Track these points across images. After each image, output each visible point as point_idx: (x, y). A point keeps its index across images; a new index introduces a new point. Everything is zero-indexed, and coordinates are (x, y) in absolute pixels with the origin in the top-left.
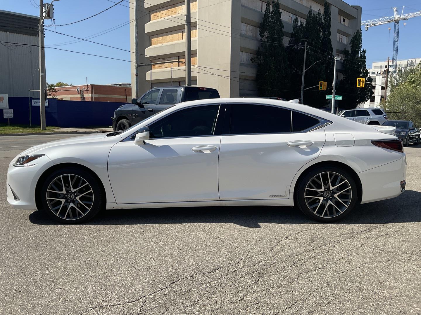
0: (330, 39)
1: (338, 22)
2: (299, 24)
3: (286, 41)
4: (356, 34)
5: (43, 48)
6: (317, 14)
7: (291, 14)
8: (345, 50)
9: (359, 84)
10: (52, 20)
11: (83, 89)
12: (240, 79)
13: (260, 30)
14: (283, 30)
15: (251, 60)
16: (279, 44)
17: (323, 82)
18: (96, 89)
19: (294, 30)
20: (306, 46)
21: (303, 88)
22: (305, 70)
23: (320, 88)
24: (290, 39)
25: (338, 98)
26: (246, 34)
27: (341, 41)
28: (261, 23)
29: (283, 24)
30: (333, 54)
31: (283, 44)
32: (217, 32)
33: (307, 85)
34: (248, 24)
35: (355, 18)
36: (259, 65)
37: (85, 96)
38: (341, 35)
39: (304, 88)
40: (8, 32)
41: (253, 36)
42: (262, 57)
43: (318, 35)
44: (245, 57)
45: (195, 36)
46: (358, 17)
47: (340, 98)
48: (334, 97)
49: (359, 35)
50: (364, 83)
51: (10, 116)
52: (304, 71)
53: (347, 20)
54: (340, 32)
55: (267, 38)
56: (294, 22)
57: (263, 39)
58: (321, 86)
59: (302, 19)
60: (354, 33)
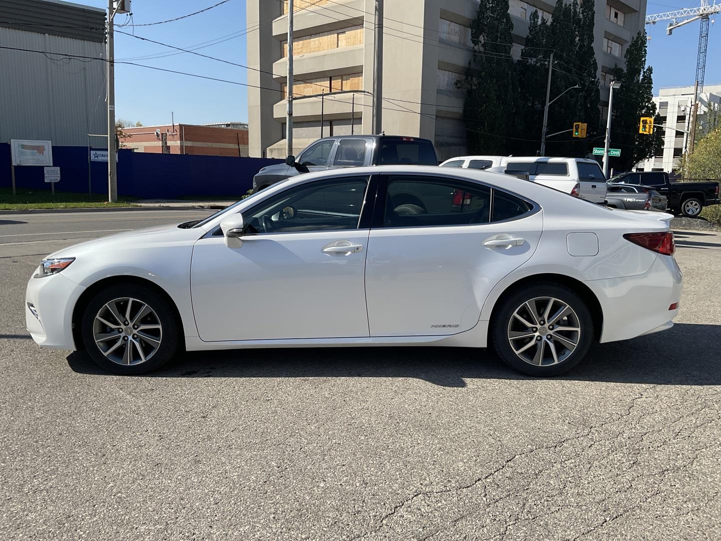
0: (592, 48)
1: (606, 19)
2: (540, 22)
3: (516, 52)
4: (635, 40)
5: (112, 63)
6: (570, 5)
7: (526, 4)
8: (616, 68)
9: (644, 127)
10: (127, 15)
11: (167, 132)
12: (436, 117)
13: (472, 31)
14: (512, 32)
15: (456, 84)
16: (505, 56)
17: (580, 123)
18: (187, 131)
19: (531, 31)
20: (551, 61)
21: (544, 134)
22: (549, 102)
23: (576, 134)
24: (523, 47)
25: (614, 152)
26: (448, 39)
27: (609, 52)
28: (474, 19)
29: (513, 22)
30: (597, 74)
31: (511, 57)
32: (400, 34)
33: (552, 127)
34: (452, 21)
35: (636, 11)
36: (470, 92)
37: (169, 143)
38: (611, 41)
39: (547, 134)
40: (47, 35)
41: (459, 42)
42: (474, 79)
43: (573, 41)
44: (445, 79)
45: (360, 42)
46: (640, 9)
47: (617, 153)
48: (608, 151)
49: (642, 41)
50: (652, 127)
51: (55, 178)
52: (548, 104)
53: (620, 15)
54: (608, 36)
55: (484, 45)
56: (530, 18)
57: (476, 47)
58: (577, 131)
59: (545, 13)
60: (633, 38)
